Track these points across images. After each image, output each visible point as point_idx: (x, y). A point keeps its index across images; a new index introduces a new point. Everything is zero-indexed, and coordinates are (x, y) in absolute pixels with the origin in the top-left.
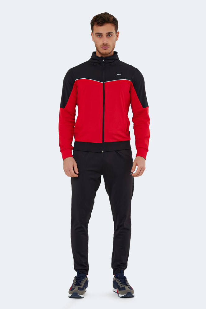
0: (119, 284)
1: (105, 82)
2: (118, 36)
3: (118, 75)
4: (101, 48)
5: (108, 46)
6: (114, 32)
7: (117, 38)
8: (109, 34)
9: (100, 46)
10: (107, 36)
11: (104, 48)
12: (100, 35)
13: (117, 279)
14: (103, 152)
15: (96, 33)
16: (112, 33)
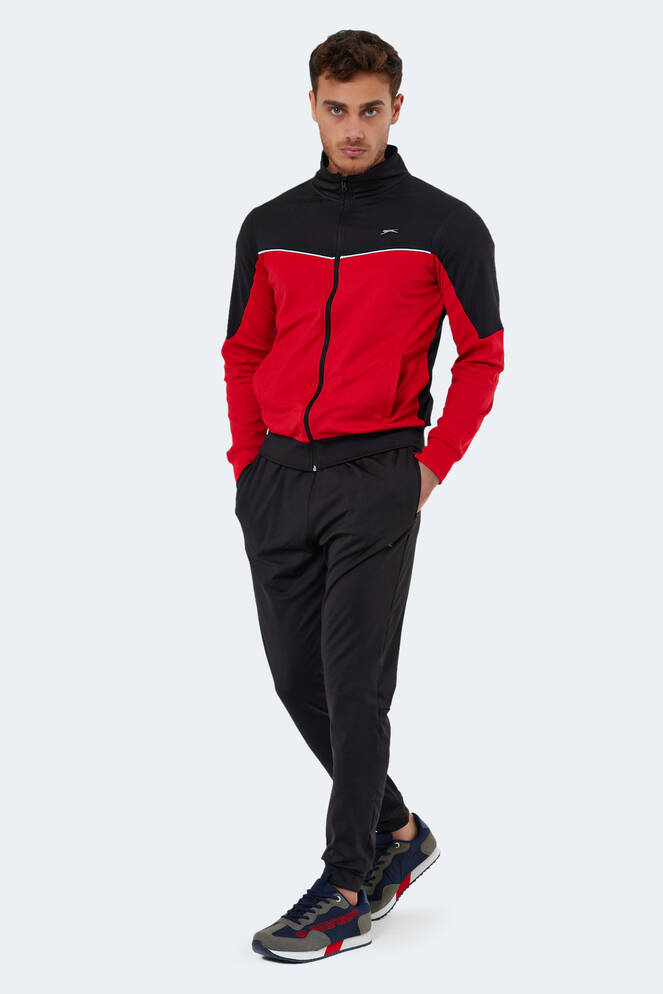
1: (342, 257)
2: (397, 109)
3: (386, 231)
4: (341, 154)
5: (363, 148)
6: (387, 100)
7: (394, 116)
8: (369, 108)
9: (338, 145)
10: (362, 114)
11: (349, 152)
12: (339, 108)
14: (315, 470)
15: (327, 102)
16: (379, 102)
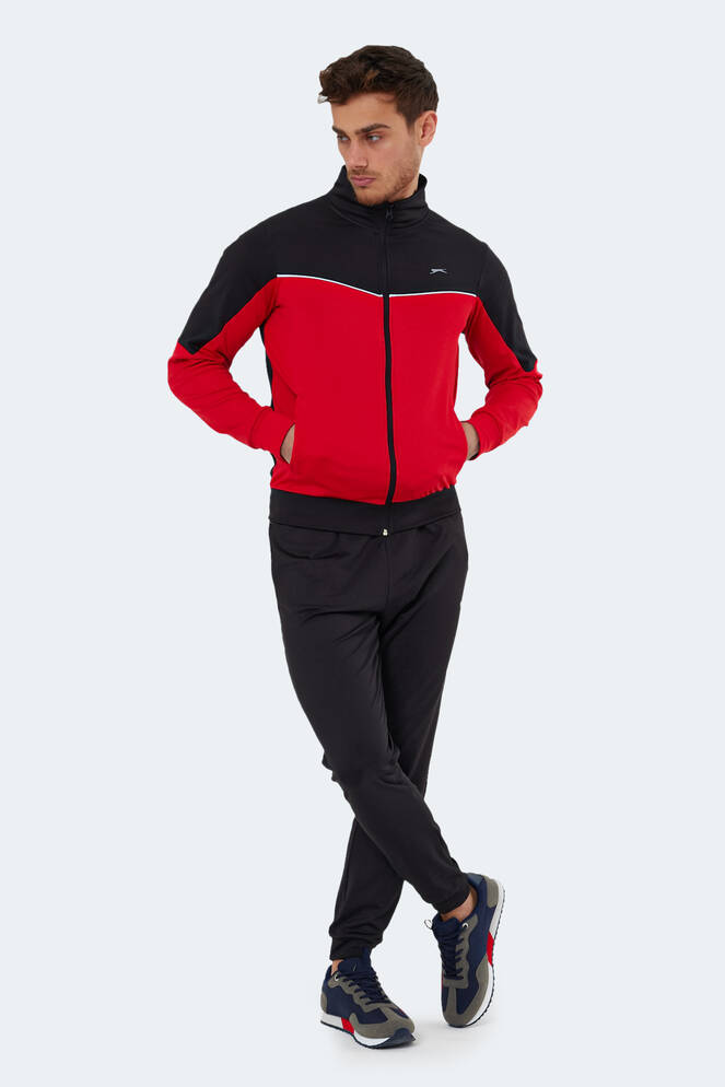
0: (357, 1001)
1: (391, 295)
3: (434, 271)
13: (344, 981)
